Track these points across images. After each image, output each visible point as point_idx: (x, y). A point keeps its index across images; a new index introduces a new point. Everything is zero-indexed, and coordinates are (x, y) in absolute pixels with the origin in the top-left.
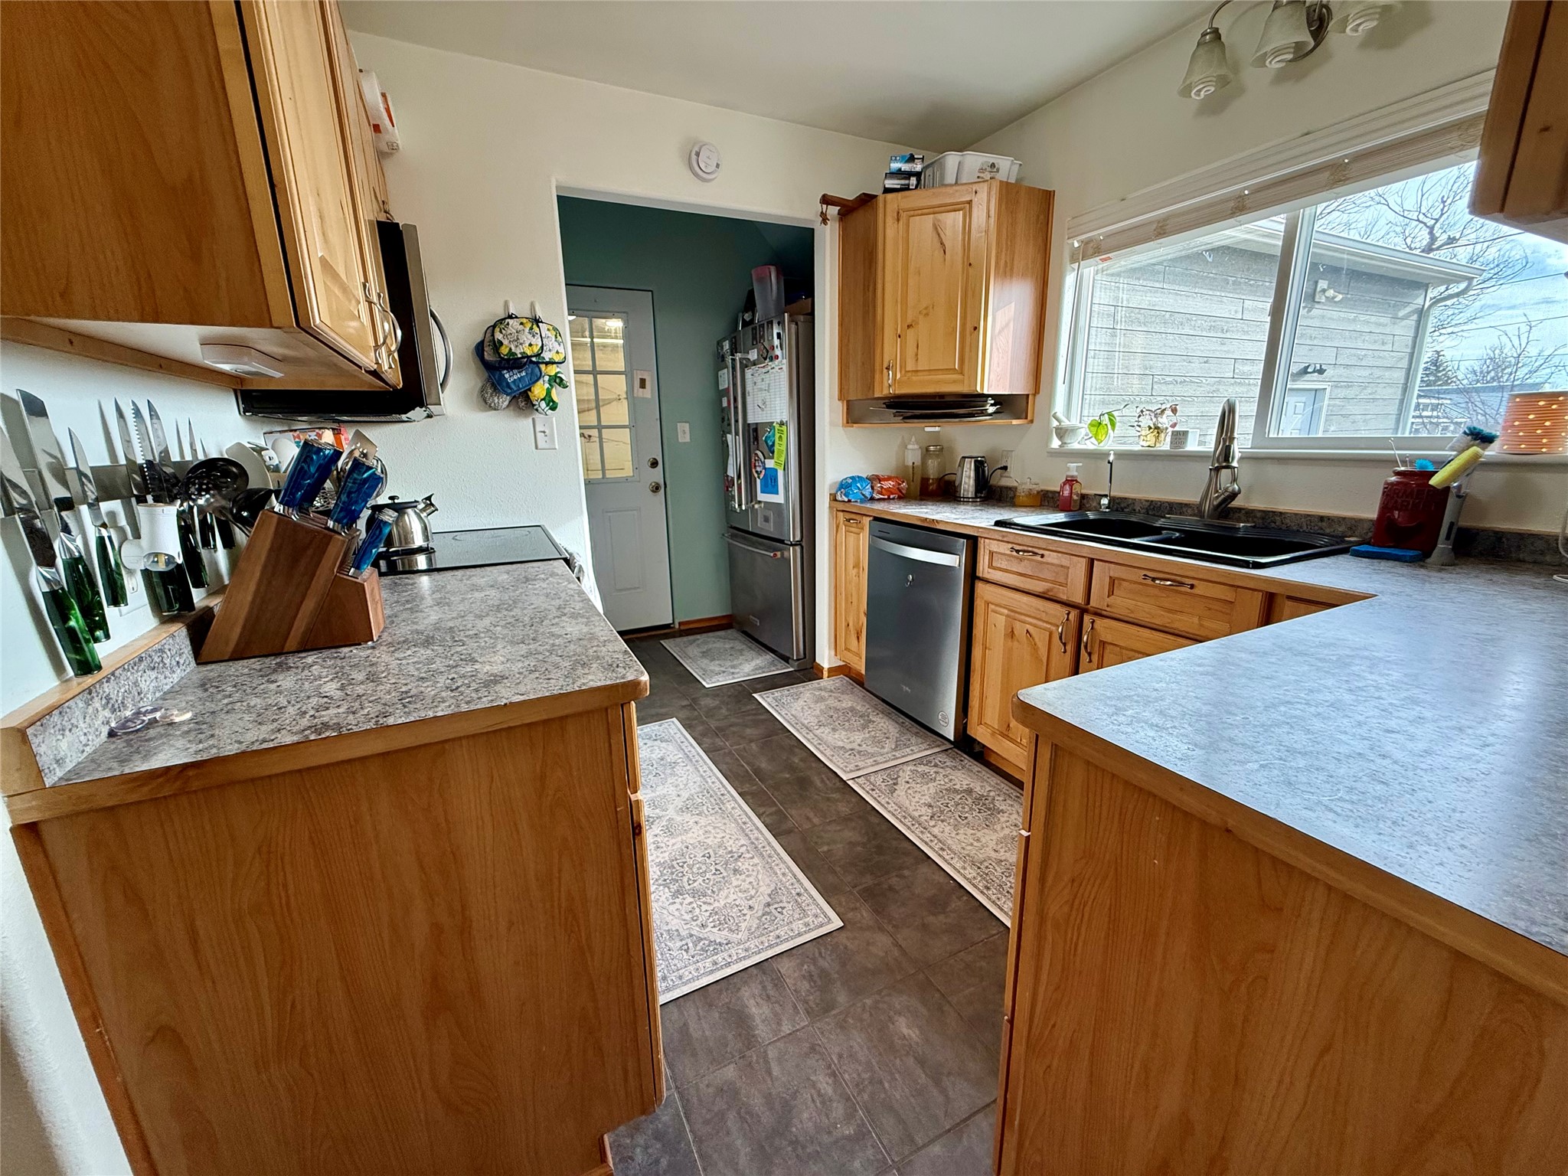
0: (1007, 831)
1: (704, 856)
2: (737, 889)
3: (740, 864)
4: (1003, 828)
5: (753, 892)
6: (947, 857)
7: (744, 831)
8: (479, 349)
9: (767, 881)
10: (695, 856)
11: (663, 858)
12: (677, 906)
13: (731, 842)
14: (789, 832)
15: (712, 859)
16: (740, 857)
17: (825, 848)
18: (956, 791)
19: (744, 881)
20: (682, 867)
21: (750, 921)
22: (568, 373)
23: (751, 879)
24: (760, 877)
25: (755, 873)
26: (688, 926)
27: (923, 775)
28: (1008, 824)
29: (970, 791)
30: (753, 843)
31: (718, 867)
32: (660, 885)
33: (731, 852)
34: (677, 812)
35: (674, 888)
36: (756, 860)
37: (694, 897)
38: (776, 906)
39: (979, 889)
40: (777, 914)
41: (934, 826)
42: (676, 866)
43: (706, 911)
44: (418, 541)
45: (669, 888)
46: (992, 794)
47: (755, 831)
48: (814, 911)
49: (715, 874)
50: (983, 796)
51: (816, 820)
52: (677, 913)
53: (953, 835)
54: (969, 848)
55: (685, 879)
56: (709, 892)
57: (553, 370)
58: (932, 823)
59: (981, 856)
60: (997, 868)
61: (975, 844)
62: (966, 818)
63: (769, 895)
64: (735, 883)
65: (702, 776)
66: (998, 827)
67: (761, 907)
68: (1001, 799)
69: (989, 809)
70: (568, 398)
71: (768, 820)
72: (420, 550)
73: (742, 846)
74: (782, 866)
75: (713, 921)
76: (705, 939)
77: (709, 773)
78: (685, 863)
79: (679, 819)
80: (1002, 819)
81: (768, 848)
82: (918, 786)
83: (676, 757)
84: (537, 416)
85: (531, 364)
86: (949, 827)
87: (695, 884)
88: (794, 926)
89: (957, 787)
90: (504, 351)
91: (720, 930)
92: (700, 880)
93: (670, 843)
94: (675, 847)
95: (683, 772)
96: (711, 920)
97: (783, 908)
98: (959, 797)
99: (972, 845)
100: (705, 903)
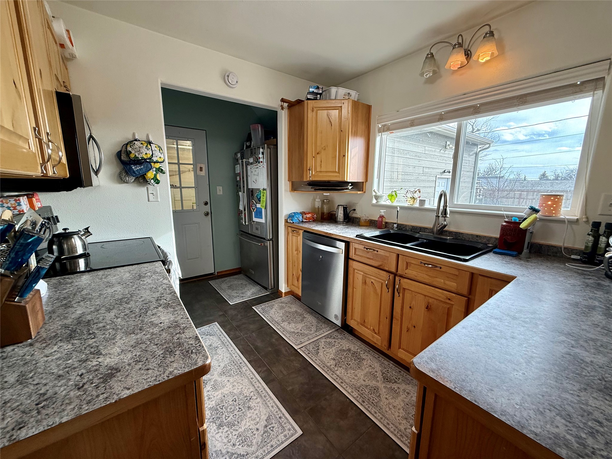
0: (367, 369)
1: (233, 401)
2: (250, 419)
3: (251, 403)
4: (365, 368)
5: (258, 420)
6: (345, 387)
7: (251, 383)
8: (119, 155)
9: (265, 411)
10: (228, 402)
11: (212, 404)
12: (220, 434)
13: (246, 391)
14: (273, 380)
15: (237, 402)
16: (250, 399)
17: (291, 388)
18: (344, 351)
19: (253, 413)
20: (222, 409)
21: (257, 439)
22: (166, 167)
23: (257, 412)
24: (261, 409)
25: (258, 408)
26: (226, 446)
27: (330, 343)
28: (367, 366)
29: (349, 350)
30: (256, 390)
31: (240, 406)
32: (210, 422)
33: (246, 396)
34: (219, 376)
35: (218, 422)
36: (258, 400)
37: (229, 427)
38: (270, 427)
39: (360, 403)
40: (271, 432)
41: (337, 370)
42: (219, 409)
43: (235, 435)
44: (80, 251)
45: (215, 423)
46: (359, 350)
47: (257, 383)
48: (288, 427)
49: (239, 411)
50: (355, 352)
51: (285, 372)
52: (220, 439)
53: (346, 374)
54: (353, 380)
55: (224, 416)
56: (236, 423)
57: (158, 165)
58: (336, 369)
59: (358, 384)
60: (366, 390)
61: (356, 378)
62: (350, 364)
63: (266, 420)
64: (249, 415)
65: (230, 353)
66: (363, 368)
67: (263, 429)
68: (362, 352)
69: (359, 359)
70: (165, 179)
71: (263, 375)
72: (81, 256)
73: (251, 392)
74: (271, 401)
75: (239, 441)
76: (235, 453)
77: (234, 351)
78: (223, 406)
79: (219, 379)
80: (365, 363)
81: (264, 392)
82: (328, 349)
83: (218, 344)
84: (149, 186)
85: (147, 163)
86: (343, 370)
87: (229, 419)
88: (279, 438)
89: (344, 348)
90: (132, 156)
91: (242, 446)
92: (231, 416)
93: (215, 395)
94: (218, 397)
95: (221, 352)
96: (238, 440)
97: (273, 427)
98: (345, 353)
99: (354, 378)
100: (234, 430)
